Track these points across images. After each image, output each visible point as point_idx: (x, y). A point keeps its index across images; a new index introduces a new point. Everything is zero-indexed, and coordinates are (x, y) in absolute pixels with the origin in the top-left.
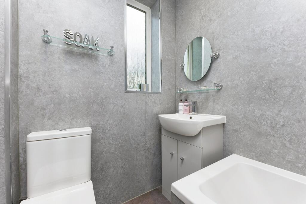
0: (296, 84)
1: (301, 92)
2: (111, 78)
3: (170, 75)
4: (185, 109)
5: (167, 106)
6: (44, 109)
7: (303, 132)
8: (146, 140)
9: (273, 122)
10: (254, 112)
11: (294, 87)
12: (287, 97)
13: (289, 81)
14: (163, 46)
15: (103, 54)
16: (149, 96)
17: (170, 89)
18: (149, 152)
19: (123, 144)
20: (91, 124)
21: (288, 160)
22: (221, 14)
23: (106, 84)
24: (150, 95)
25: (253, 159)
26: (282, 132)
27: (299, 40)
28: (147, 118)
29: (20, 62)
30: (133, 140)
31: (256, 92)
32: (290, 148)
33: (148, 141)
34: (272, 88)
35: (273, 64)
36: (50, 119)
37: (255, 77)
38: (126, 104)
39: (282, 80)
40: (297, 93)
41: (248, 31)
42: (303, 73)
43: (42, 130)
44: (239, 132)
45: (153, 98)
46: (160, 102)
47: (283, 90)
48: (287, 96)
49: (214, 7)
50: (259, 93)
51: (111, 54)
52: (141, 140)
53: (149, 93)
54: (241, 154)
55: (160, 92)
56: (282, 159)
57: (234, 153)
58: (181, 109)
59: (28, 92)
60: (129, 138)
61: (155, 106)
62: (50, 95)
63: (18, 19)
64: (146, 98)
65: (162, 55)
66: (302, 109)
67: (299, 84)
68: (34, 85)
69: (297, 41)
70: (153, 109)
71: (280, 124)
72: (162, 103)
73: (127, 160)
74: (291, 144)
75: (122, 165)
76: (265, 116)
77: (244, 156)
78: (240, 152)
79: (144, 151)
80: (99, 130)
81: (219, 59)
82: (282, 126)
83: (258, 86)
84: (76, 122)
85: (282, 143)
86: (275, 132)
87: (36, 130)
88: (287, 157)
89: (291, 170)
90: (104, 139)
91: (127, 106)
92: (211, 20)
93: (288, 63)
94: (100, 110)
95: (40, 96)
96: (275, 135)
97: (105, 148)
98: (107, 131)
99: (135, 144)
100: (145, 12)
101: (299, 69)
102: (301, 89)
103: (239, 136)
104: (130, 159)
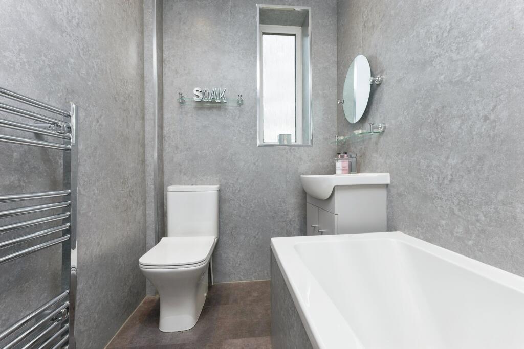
0: (465, 113)
1: (471, 125)
2: (242, 131)
3: (328, 117)
4: (344, 167)
5: (321, 163)
6: (181, 166)
7: (474, 188)
8: (287, 209)
9: (440, 176)
10: (419, 164)
11: (463, 117)
12: (455, 134)
13: (457, 109)
14: (313, 77)
15: (231, 105)
16: (291, 150)
17: (326, 139)
18: (292, 225)
19: (256, 209)
20: (220, 181)
21: (457, 236)
22: (384, 16)
23: (235, 138)
24: (294, 149)
25: (419, 238)
26: (450, 191)
27: (468, 40)
28: (289, 180)
29: (164, 125)
30: (269, 206)
31: (421, 130)
32: (459, 216)
33: (290, 210)
34: (439, 122)
35: (439, 84)
36: (185, 174)
37: (420, 107)
38: (259, 161)
39: (449, 108)
40: (467, 127)
41: (412, 36)
42: (472, 93)
43: (180, 184)
44: (404, 196)
45: (297, 152)
46: (310, 158)
47: (451, 124)
48: (454, 132)
49: (376, 6)
50: (425, 131)
51: (240, 104)
52: (280, 208)
53: (291, 146)
54: (406, 230)
55: (310, 143)
56: (450, 235)
57: (398, 230)
58: (339, 167)
59: (170, 150)
60: (264, 203)
61: (300, 163)
62: (185, 153)
63: (163, 88)
64: (287, 153)
65: (313, 91)
66: (472, 151)
67: (468, 111)
68: (173, 144)
69: (466, 42)
70: (298, 168)
71: (447, 179)
72: (312, 159)
73: (261, 230)
74: (460, 210)
75: (255, 234)
76: (431, 168)
77: (409, 234)
78: (405, 228)
79: (284, 223)
80: (228, 190)
81: (382, 85)
82: (450, 181)
83: (423, 120)
84: (207, 179)
85: (450, 208)
86: (443, 192)
87: (175, 184)
88: (456, 231)
89: (461, 251)
90: (234, 200)
91: (261, 164)
92: (373, 25)
93: (456, 79)
94: (230, 168)
95: (177, 153)
96: (442, 197)
97: (235, 210)
98: (237, 191)
99: (271, 212)
100: (294, 35)
101: (468, 87)
102: (470, 119)
103: (404, 202)
104: (264, 229)
